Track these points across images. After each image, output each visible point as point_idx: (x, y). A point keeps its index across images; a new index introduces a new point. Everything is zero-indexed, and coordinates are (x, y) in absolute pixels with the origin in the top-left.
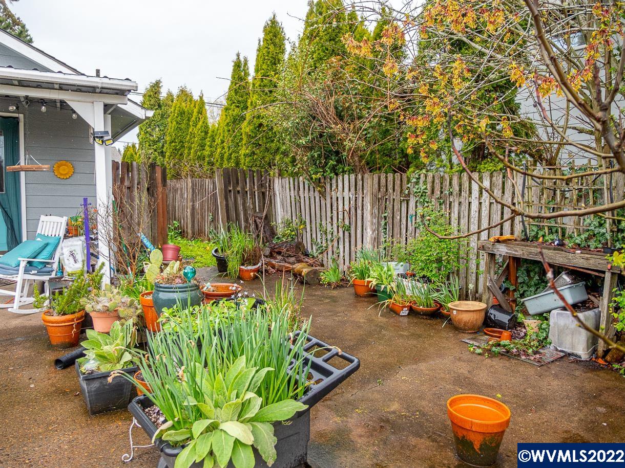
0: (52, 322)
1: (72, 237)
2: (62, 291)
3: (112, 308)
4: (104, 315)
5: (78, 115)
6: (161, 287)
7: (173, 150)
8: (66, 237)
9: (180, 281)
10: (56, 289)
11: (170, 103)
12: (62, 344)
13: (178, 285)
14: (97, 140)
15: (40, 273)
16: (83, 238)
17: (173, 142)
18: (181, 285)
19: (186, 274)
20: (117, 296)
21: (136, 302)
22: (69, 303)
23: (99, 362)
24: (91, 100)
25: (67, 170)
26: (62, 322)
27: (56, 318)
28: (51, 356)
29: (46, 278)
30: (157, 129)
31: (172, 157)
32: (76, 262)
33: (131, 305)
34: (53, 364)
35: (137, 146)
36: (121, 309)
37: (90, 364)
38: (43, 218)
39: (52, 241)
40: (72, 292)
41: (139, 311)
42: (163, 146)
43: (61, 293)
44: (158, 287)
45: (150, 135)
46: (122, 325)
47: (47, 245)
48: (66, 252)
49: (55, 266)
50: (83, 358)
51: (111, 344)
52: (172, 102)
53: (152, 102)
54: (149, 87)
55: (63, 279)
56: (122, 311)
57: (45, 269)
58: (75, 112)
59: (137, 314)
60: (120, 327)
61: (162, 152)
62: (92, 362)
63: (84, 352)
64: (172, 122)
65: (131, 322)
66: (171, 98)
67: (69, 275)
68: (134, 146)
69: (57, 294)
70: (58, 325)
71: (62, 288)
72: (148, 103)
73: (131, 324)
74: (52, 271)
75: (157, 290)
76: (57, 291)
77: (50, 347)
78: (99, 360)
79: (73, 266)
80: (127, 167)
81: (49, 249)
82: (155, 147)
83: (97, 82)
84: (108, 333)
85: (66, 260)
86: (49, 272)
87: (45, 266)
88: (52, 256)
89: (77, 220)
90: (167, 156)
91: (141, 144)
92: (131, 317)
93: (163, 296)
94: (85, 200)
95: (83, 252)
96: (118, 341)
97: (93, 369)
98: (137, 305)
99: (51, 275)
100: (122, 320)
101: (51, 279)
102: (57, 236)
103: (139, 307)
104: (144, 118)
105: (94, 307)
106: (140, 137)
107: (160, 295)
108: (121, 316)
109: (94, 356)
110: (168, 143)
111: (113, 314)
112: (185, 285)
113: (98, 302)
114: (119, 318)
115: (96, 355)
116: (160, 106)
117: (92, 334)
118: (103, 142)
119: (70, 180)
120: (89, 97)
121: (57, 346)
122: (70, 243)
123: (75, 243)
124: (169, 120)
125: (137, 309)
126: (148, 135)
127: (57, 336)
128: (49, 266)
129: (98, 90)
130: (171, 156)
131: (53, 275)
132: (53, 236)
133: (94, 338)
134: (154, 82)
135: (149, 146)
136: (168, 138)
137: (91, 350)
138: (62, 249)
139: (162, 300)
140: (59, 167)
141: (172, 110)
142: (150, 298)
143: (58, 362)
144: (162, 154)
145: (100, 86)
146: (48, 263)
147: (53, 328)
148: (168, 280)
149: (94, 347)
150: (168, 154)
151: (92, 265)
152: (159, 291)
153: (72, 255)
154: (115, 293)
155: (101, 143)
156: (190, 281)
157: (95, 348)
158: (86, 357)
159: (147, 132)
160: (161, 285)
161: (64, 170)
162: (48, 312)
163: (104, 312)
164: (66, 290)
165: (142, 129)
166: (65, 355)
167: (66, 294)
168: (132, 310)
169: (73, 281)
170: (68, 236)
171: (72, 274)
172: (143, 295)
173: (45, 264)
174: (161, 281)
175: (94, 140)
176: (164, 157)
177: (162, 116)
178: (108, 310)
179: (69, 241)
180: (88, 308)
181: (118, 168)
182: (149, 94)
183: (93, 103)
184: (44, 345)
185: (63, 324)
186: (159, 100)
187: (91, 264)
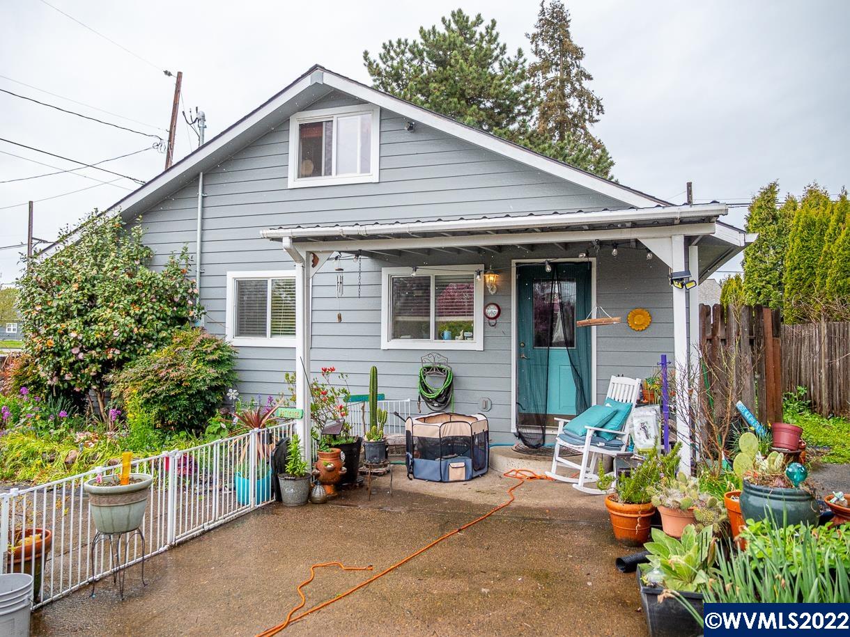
0: (616, 511)
1: (647, 404)
2: (630, 473)
3: (686, 506)
4: (676, 513)
5: (653, 254)
6: (752, 488)
7: (796, 280)
8: (639, 404)
9: (782, 484)
10: (622, 469)
11: (792, 212)
12: (627, 540)
13: (778, 490)
14: (675, 283)
15: (608, 446)
16: (658, 407)
17: (795, 268)
18: (783, 490)
19: (790, 475)
20: (693, 491)
21: (719, 503)
22: (636, 490)
23: (664, 575)
24: (669, 234)
25: (643, 319)
26: (627, 512)
27: (620, 505)
28: (613, 553)
29: (614, 453)
30: (772, 252)
31: (794, 291)
32: (648, 438)
33: (712, 506)
34: (614, 563)
35: (742, 277)
36: (697, 510)
37: (653, 575)
38: (614, 379)
39: (623, 408)
40: (640, 476)
41: (723, 517)
42: (781, 275)
43: (628, 475)
44: (746, 487)
45: (761, 261)
46: (698, 531)
47: (616, 412)
48: (637, 425)
49: (625, 440)
50: (646, 564)
51: (682, 554)
52: (795, 210)
53: (763, 216)
54: (758, 195)
55: (633, 457)
56: (699, 512)
57: (614, 442)
58: (650, 251)
59: (720, 519)
60: (695, 534)
61: (780, 283)
62: (656, 572)
63: (648, 557)
64: (793, 240)
65: (709, 530)
66: (792, 205)
67: (639, 454)
68: (738, 278)
69: (623, 475)
70: (622, 515)
71: (629, 469)
72: (758, 217)
73: (710, 533)
74: (622, 445)
75: (746, 492)
76: (623, 472)
77: (614, 540)
78: (665, 573)
79: (645, 443)
80: (722, 312)
81: (619, 417)
82: (767, 277)
83: (675, 213)
84: (678, 538)
85: (636, 434)
86: (618, 447)
87: (615, 438)
88: (621, 427)
89: (653, 383)
90: (786, 290)
91: (746, 275)
92: (712, 523)
93: (754, 501)
94: (664, 358)
95: (658, 426)
96: (691, 553)
97: (657, 582)
98: (720, 507)
99: (620, 450)
100: (700, 525)
101: (618, 455)
102: (628, 402)
103: (723, 510)
104: (743, 245)
105: (663, 500)
106: (746, 266)
107: (749, 499)
108: (698, 518)
109: (659, 565)
110: (788, 269)
111: (686, 514)
112: (789, 490)
113: (667, 495)
114: (695, 521)
115: (661, 564)
116: (775, 218)
117: (659, 536)
118: (683, 285)
119: (646, 332)
120: (665, 231)
121: (621, 541)
122: (642, 413)
123: (648, 413)
124: (789, 236)
125: (720, 512)
126: (757, 262)
127: (622, 529)
128: (620, 439)
129: (676, 222)
130: (792, 289)
131: (623, 451)
132: (624, 401)
133: (660, 541)
134: (766, 186)
135: (760, 276)
136: (788, 264)
137: (656, 556)
138: (632, 419)
139: (754, 507)
140: (634, 316)
141: (794, 222)
142: (737, 500)
143: (619, 562)
144: (780, 286)
145: (678, 216)
146: (617, 435)
147: (617, 517)
148: (763, 478)
149: (659, 553)
150: (787, 287)
151: (670, 443)
152: (748, 493)
153: (644, 428)
154: (690, 486)
155: (680, 286)
156: (797, 486)
157: (661, 554)
158: (650, 564)
159: (756, 258)
160: (752, 485)
161: (639, 320)
162: (613, 496)
163: (674, 510)
164: (634, 473)
165: (748, 254)
166: (629, 555)
167: (632, 477)
168: (714, 513)
169: (642, 462)
170: (642, 403)
171: (643, 453)
172: (729, 496)
173: (615, 436)
174: (752, 480)
175: (672, 283)
176: (783, 290)
177: (779, 233)
178: (680, 508)
179: (641, 411)
180: (655, 501)
181: (708, 314)
182: (759, 204)
183: (671, 237)
184: (607, 537)
185: (628, 515)
186: (775, 210)
187: (670, 440)
